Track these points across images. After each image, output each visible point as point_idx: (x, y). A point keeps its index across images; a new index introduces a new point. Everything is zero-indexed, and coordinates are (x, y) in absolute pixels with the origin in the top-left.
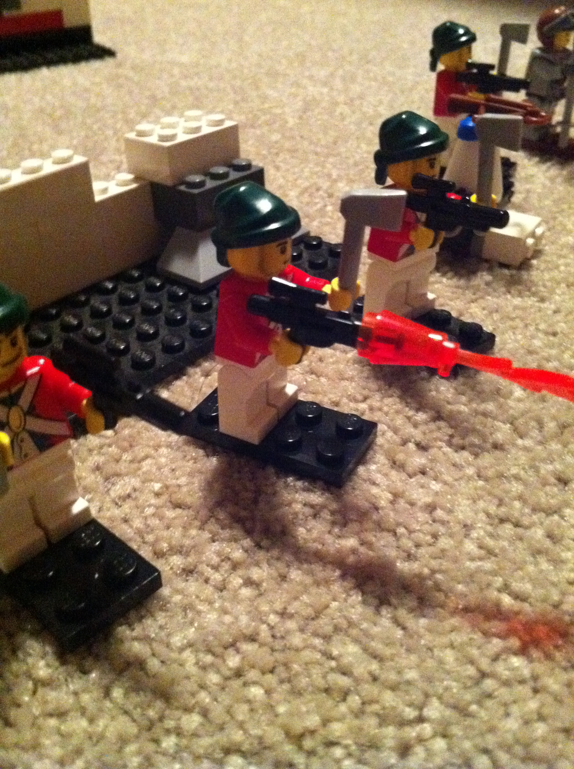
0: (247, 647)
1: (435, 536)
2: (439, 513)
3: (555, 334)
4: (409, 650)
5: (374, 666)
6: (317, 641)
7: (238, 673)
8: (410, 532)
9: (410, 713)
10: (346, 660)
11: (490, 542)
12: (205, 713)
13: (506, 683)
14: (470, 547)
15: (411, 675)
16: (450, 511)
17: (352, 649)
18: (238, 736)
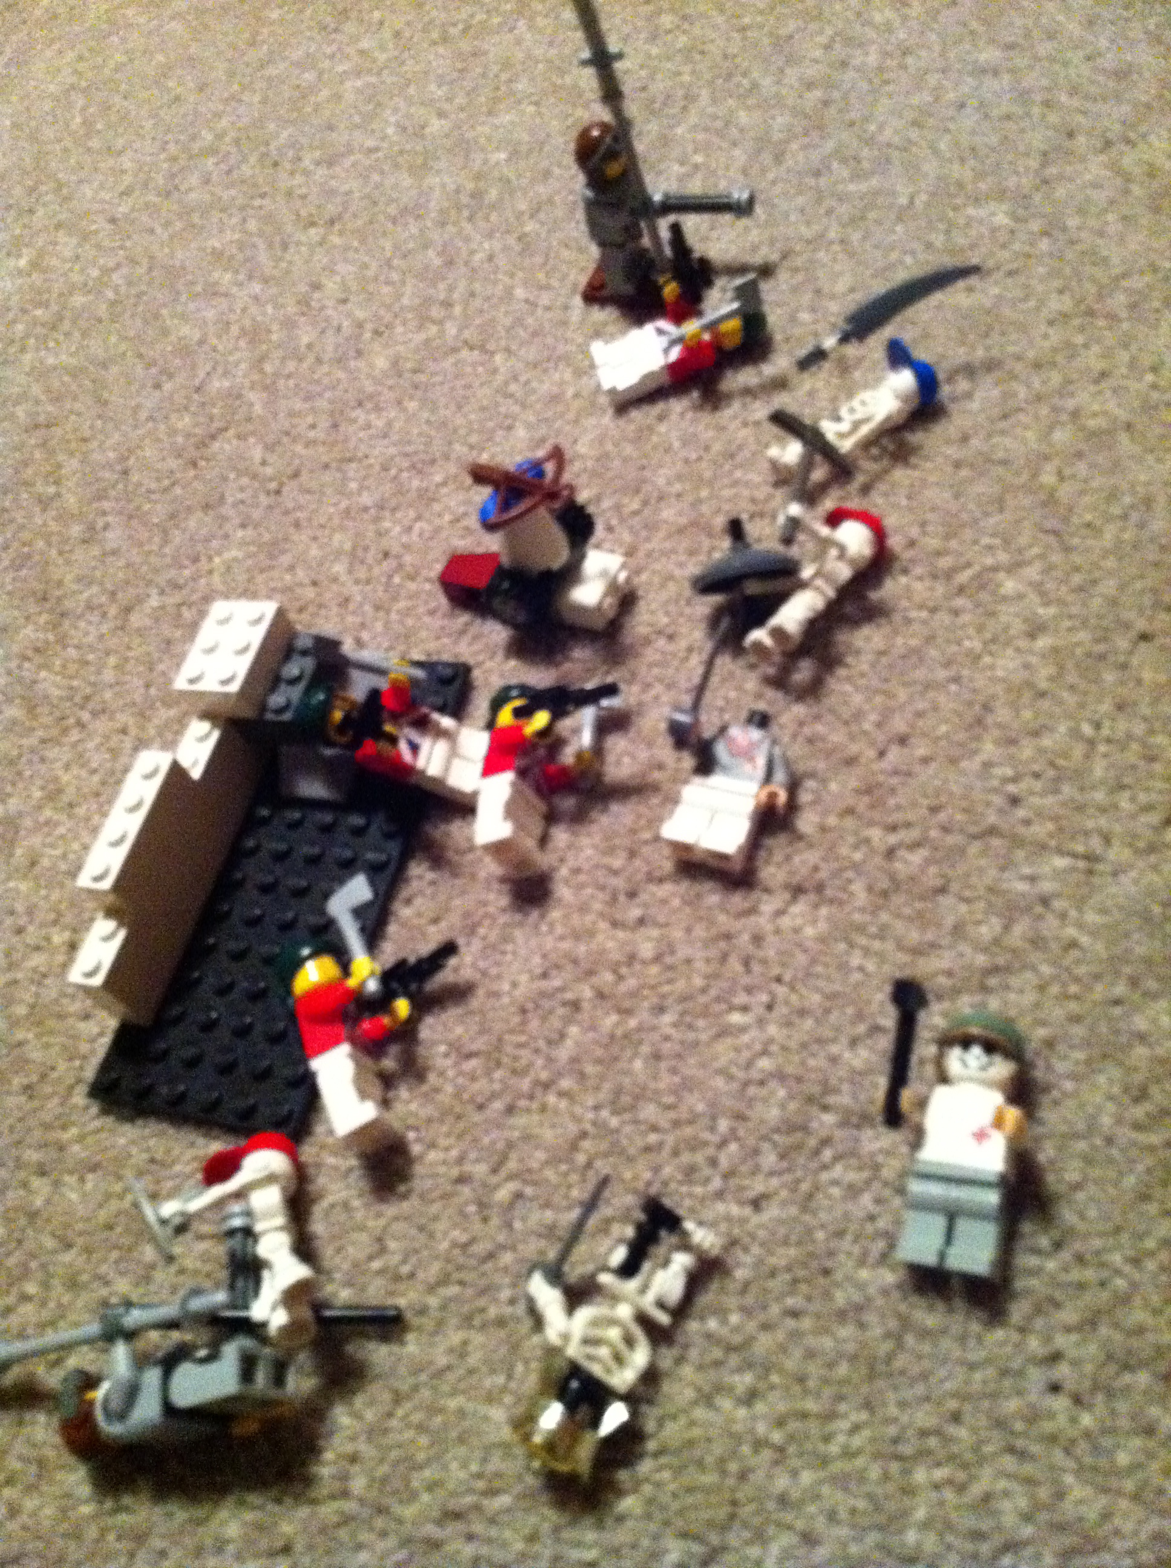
13: (762, 1083)
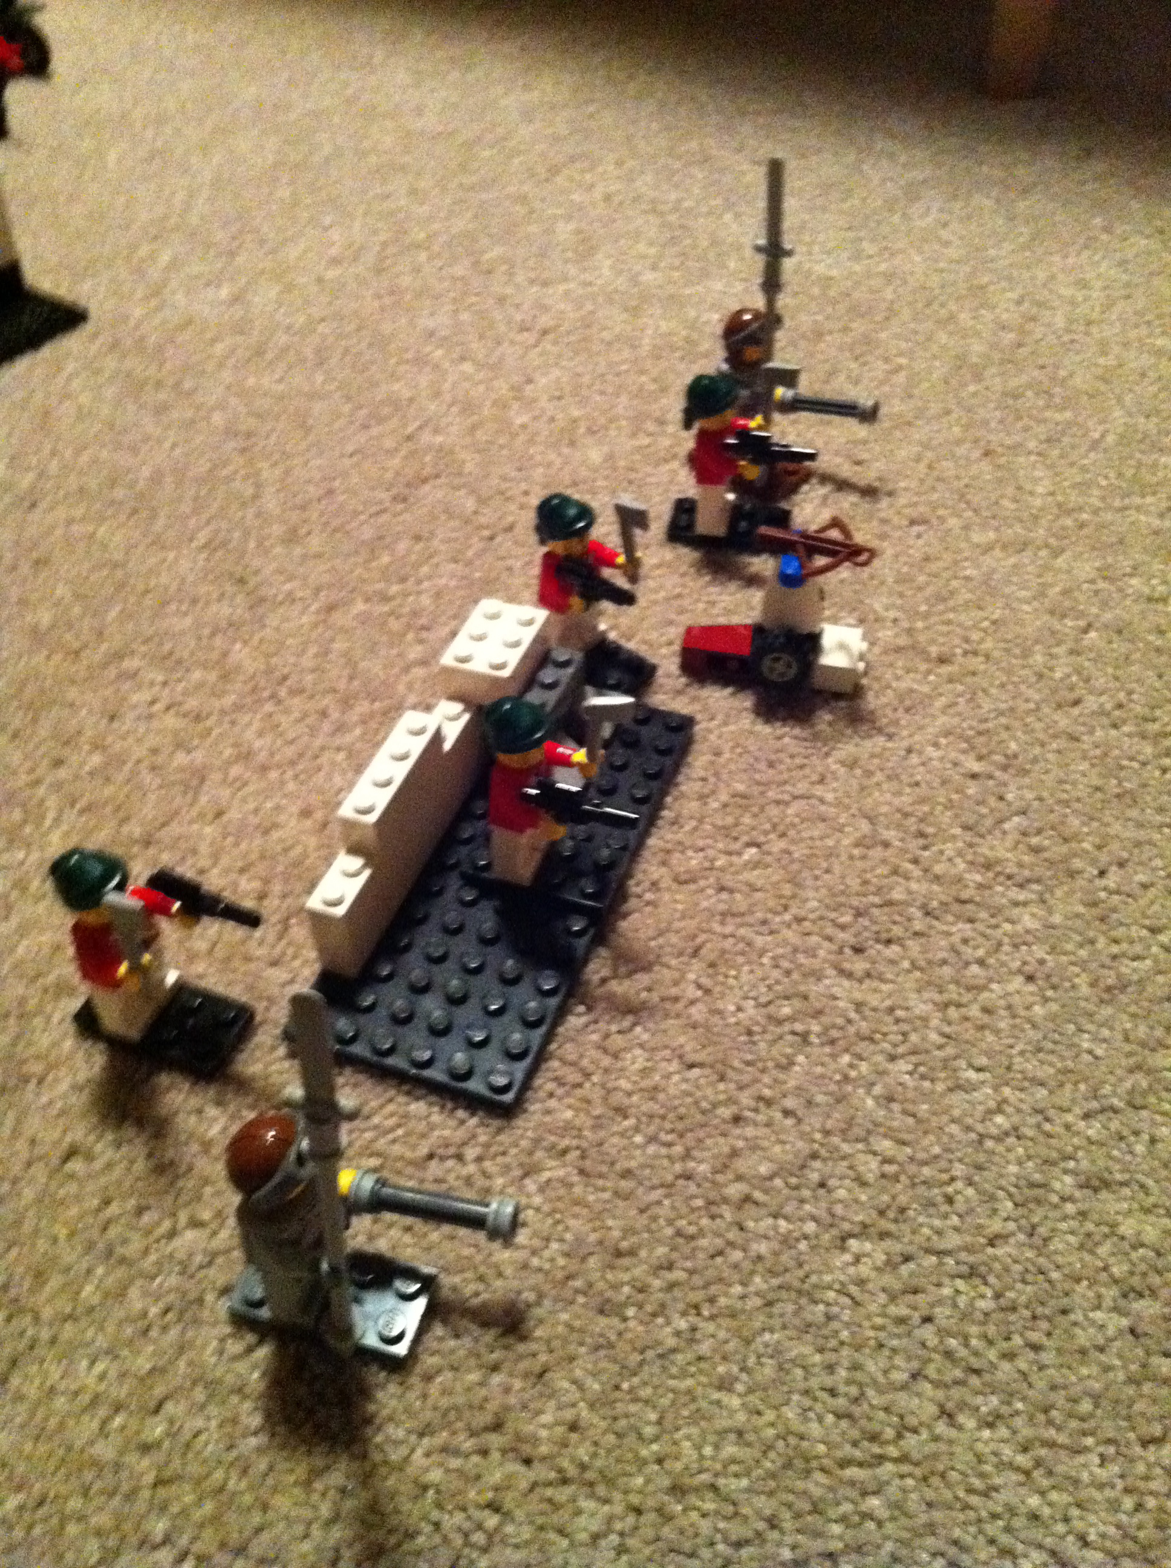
0: (817, 1164)
1: (905, 1034)
2: (900, 1013)
3: (917, 784)
4: (926, 1133)
5: (908, 1150)
6: (860, 1146)
7: (822, 1185)
8: (885, 1034)
9: (945, 1177)
10: (890, 1153)
11: (947, 1029)
12: (814, 1218)
14: (934, 1037)
15: (936, 1150)
16: (907, 1009)
17: (887, 1144)
18: (846, 1226)
